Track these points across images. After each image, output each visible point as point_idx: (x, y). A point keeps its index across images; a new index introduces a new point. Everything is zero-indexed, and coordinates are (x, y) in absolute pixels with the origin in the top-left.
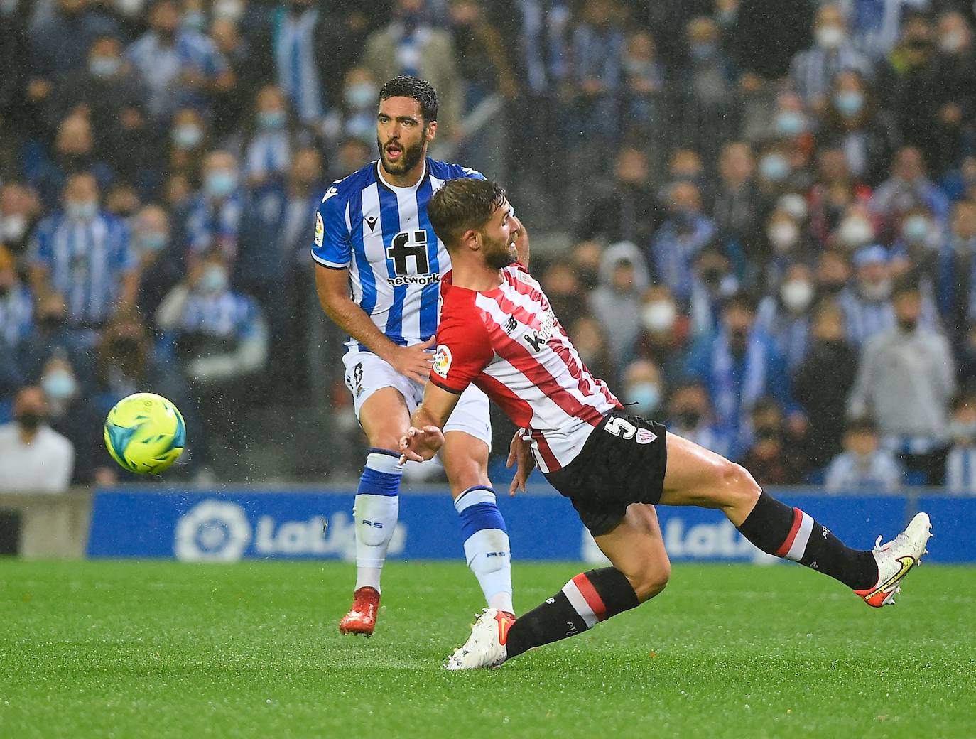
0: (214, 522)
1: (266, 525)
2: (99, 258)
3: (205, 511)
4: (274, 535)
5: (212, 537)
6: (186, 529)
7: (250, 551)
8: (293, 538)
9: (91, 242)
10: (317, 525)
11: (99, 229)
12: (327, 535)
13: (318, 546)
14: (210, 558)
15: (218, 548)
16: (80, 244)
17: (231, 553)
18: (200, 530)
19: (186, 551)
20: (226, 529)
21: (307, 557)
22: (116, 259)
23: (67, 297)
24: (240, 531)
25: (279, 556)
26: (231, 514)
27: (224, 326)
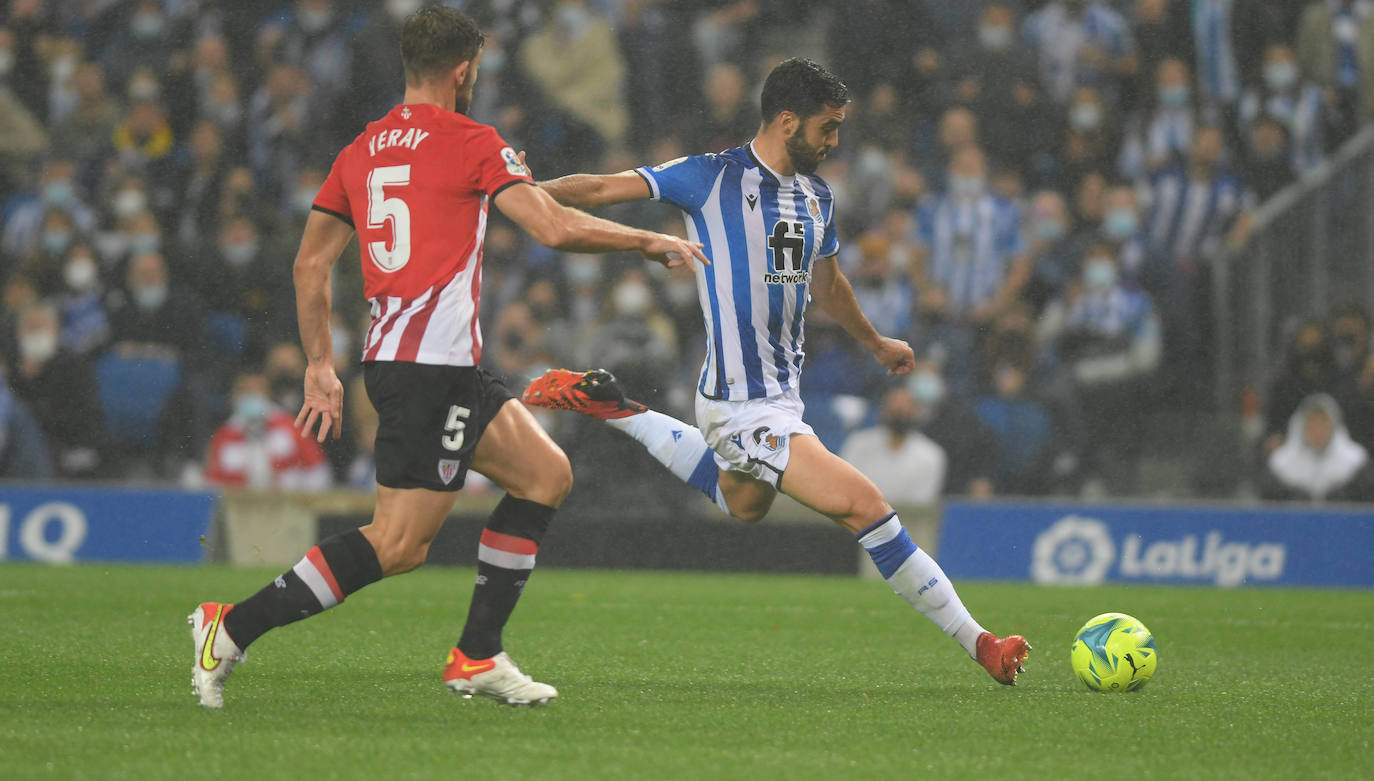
0: (1075, 540)
1: (1131, 546)
2: (985, 238)
3: (1065, 529)
4: (1141, 555)
5: (1073, 557)
6: (1044, 547)
7: (1114, 574)
8: (1162, 559)
9: (977, 219)
10: (1189, 546)
11: (987, 208)
12: (1199, 556)
13: (1188, 568)
14: (1070, 581)
15: (1079, 570)
16: (965, 222)
17: (1094, 575)
18: (1060, 548)
19: (1044, 572)
20: (1088, 549)
21: (1176, 581)
22: (1005, 242)
23: (946, 287)
24: (1104, 552)
25: (1144, 580)
26: (1093, 531)
27: (1112, 325)
